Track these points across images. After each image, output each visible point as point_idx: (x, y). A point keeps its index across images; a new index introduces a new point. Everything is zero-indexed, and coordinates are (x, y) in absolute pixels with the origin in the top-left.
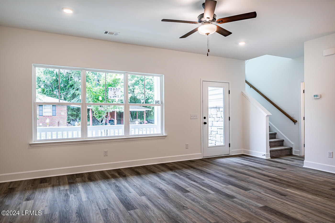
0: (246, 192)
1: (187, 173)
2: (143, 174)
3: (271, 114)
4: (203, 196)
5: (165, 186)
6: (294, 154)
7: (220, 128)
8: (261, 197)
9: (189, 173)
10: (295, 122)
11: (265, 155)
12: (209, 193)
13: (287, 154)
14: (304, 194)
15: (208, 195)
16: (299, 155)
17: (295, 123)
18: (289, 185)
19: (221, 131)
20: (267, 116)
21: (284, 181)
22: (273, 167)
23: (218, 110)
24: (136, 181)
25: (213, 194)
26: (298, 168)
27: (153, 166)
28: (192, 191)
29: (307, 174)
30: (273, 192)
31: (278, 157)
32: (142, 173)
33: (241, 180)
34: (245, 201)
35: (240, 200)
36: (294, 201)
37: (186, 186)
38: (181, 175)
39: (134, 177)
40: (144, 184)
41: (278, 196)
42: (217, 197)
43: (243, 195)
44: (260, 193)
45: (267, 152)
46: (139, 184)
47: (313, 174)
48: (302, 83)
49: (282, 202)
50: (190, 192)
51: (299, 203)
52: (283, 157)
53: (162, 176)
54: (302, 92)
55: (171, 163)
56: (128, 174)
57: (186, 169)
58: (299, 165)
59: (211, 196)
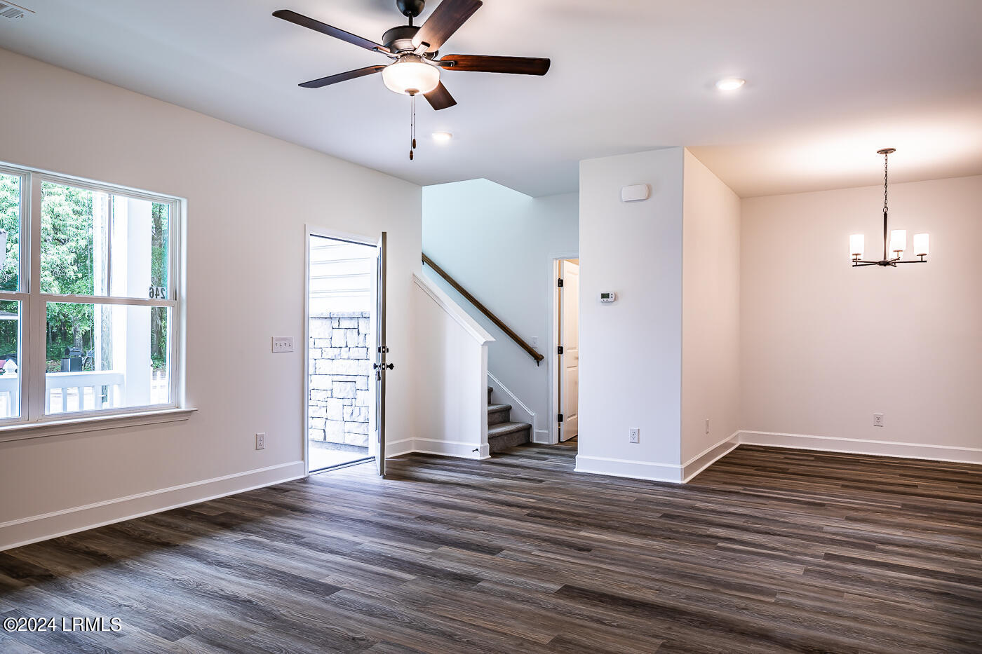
0: (498, 558)
1: (289, 530)
2: (126, 557)
3: (492, 339)
4: (388, 594)
5: (241, 584)
6: (535, 441)
7: (341, 378)
8: (540, 565)
9: (298, 530)
10: (538, 358)
11: (477, 450)
12: (403, 581)
13: (520, 443)
14: (624, 539)
15: (402, 587)
16: (547, 443)
17: (538, 362)
18: (578, 521)
19: (345, 389)
20: (486, 343)
21: (561, 512)
22: (512, 478)
23: (336, 325)
24: (114, 588)
25: (412, 581)
26: (564, 475)
27: (144, 524)
28: (347, 585)
29: (594, 489)
30: (556, 546)
31: (506, 452)
32: (118, 552)
33: (463, 527)
34: (510, 582)
35: (496, 583)
36: (614, 561)
37: (314, 572)
38: (272, 538)
39: (93, 575)
40: (152, 592)
41: (573, 554)
42: (431, 587)
43: (495, 568)
44: (530, 553)
45: (482, 443)
46: (133, 595)
47: (606, 487)
48: (556, 264)
49: (593, 567)
50: (342, 589)
51: (627, 561)
52: (516, 451)
53: (208, 552)
54: (556, 283)
55: (210, 504)
56: (60, 568)
57: (280, 516)
58: (562, 467)
59: (412, 587)
